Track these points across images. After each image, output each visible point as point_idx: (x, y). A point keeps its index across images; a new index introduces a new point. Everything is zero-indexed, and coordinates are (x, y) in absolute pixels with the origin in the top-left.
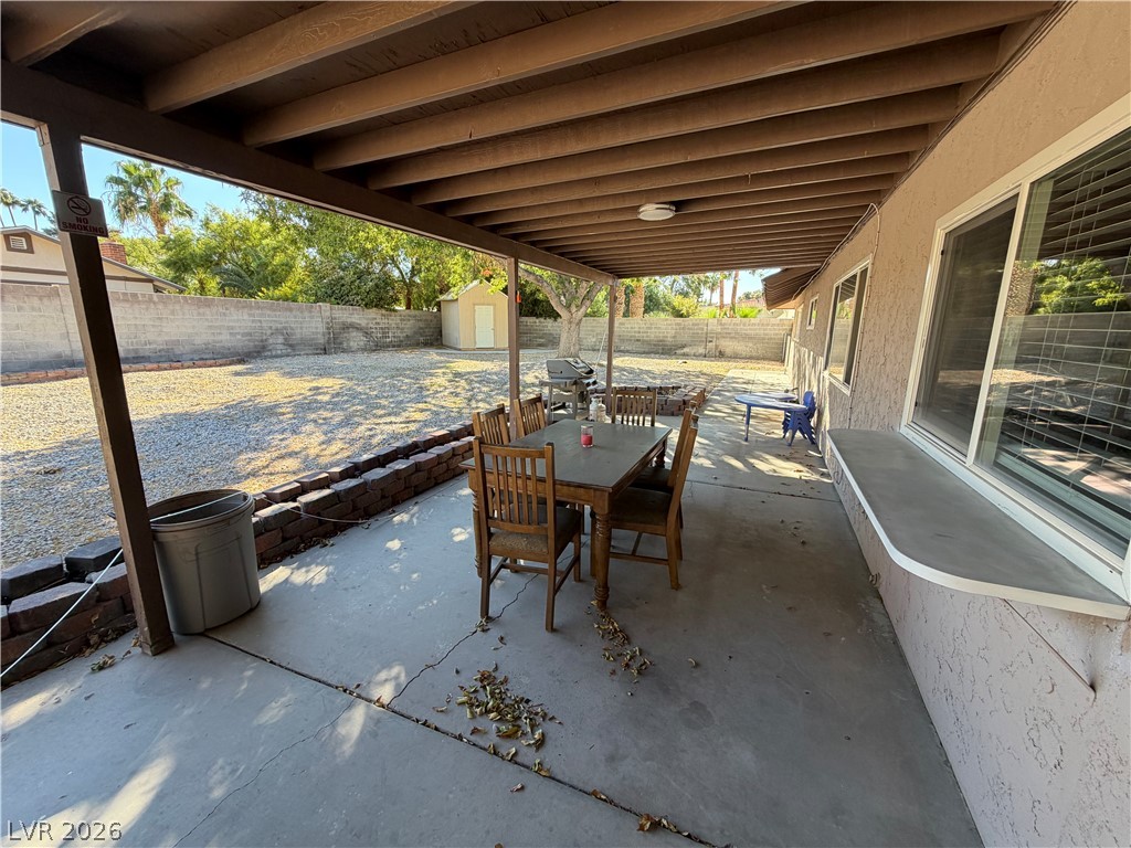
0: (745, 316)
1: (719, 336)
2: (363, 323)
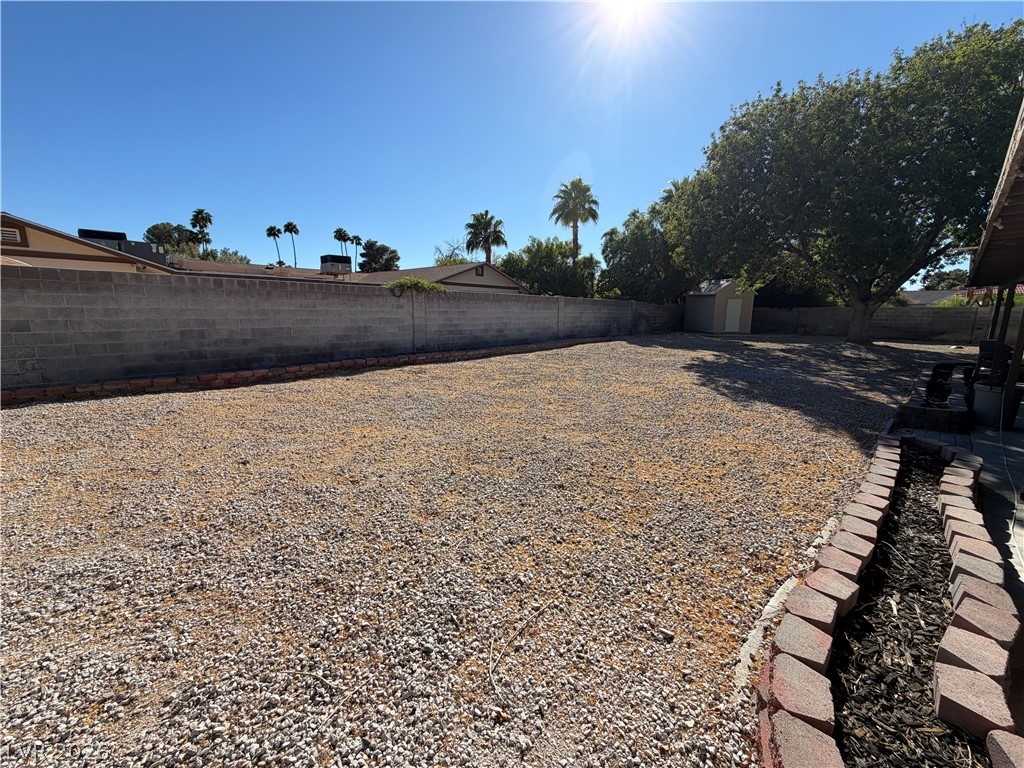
2: (647, 312)
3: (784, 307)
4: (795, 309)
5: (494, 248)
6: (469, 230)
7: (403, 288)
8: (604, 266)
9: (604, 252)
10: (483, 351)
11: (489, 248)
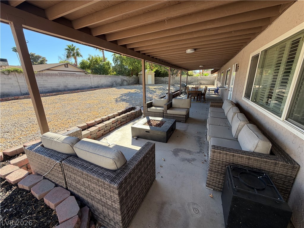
0: (206, 75)
1: (200, 80)
2: (126, 79)
3: (163, 77)
4: (165, 77)
5: (78, 58)
6: (67, 51)
7: (9, 72)
8: (113, 65)
9: (113, 60)
10: (55, 93)
11: (76, 58)
